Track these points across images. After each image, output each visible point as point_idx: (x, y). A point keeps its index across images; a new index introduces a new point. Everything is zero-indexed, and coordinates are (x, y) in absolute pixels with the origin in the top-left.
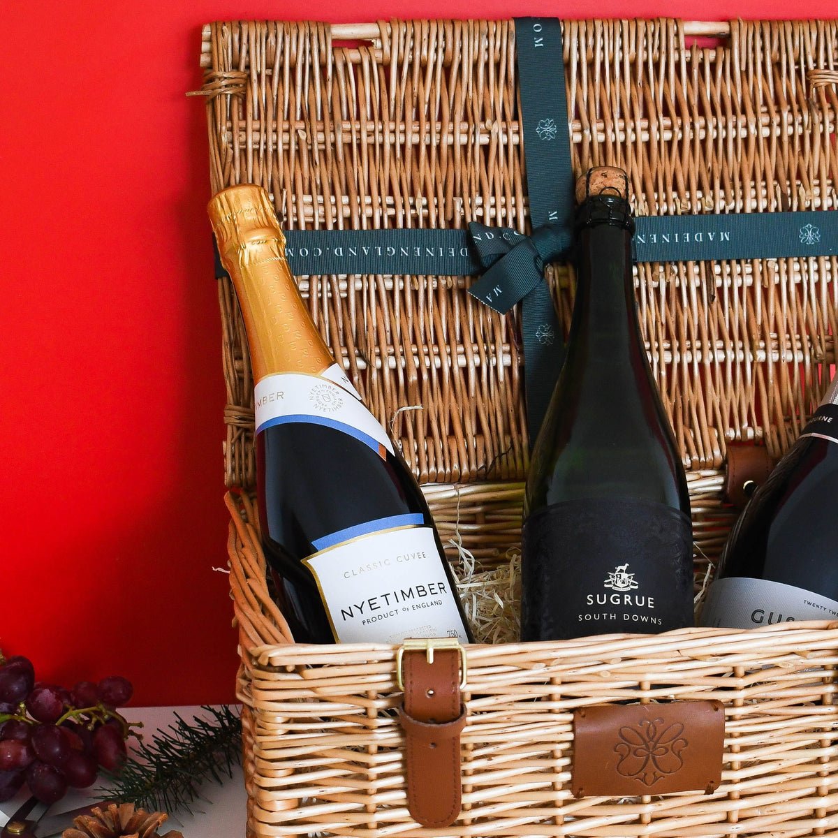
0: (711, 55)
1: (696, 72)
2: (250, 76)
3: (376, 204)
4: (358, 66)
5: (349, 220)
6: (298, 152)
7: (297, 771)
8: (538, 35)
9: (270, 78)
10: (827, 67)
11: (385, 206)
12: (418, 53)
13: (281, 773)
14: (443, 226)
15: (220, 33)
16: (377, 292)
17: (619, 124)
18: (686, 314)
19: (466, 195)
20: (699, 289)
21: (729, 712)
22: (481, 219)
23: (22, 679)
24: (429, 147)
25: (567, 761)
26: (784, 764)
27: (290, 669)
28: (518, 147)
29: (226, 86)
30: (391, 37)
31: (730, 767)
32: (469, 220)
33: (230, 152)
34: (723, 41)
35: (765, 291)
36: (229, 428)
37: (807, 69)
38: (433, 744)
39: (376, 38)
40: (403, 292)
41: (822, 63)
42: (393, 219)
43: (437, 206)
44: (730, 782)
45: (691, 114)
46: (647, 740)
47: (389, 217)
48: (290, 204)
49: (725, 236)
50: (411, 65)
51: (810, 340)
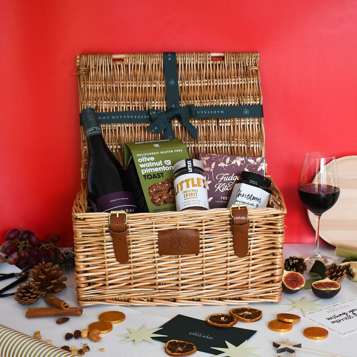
0: (219, 62)
1: (214, 67)
2: (90, 69)
3: (124, 103)
4: (120, 66)
5: (116, 108)
6: (103, 89)
8: (170, 57)
9: (95, 69)
10: (252, 65)
11: (127, 104)
12: (136, 62)
14: (143, 110)
15: (81, 57)
16: (124, 127)
17: (192, 81)
18: (211, 133)
19: (149, 101)
20: (215, 127)
21: (200, 232)
22: (154, 107)
23: (27, 234)
24: (139, 88)
25: (157, 245)
26: (217, 248)
28: (164, 88)
29: (83, 72)
30: (129, 58)
31: (202, 248)
32: (150, 108)
33: (84, 89)
34: (223, 58)
35: (234, 127)
36: (83, 164)
37: (246, 66)
38: (120, 239)
39: (125, 58)
40: (131, 128)
41: (250, 64)
42: (129, 108)
43: (141, 104)
44: (202, 252)
45: (213, 79)
46: (178, 239)
47: (128, 107)
48: (100, 103)
49: (222, 112)
50: (134, 66)
51: (247, 141)
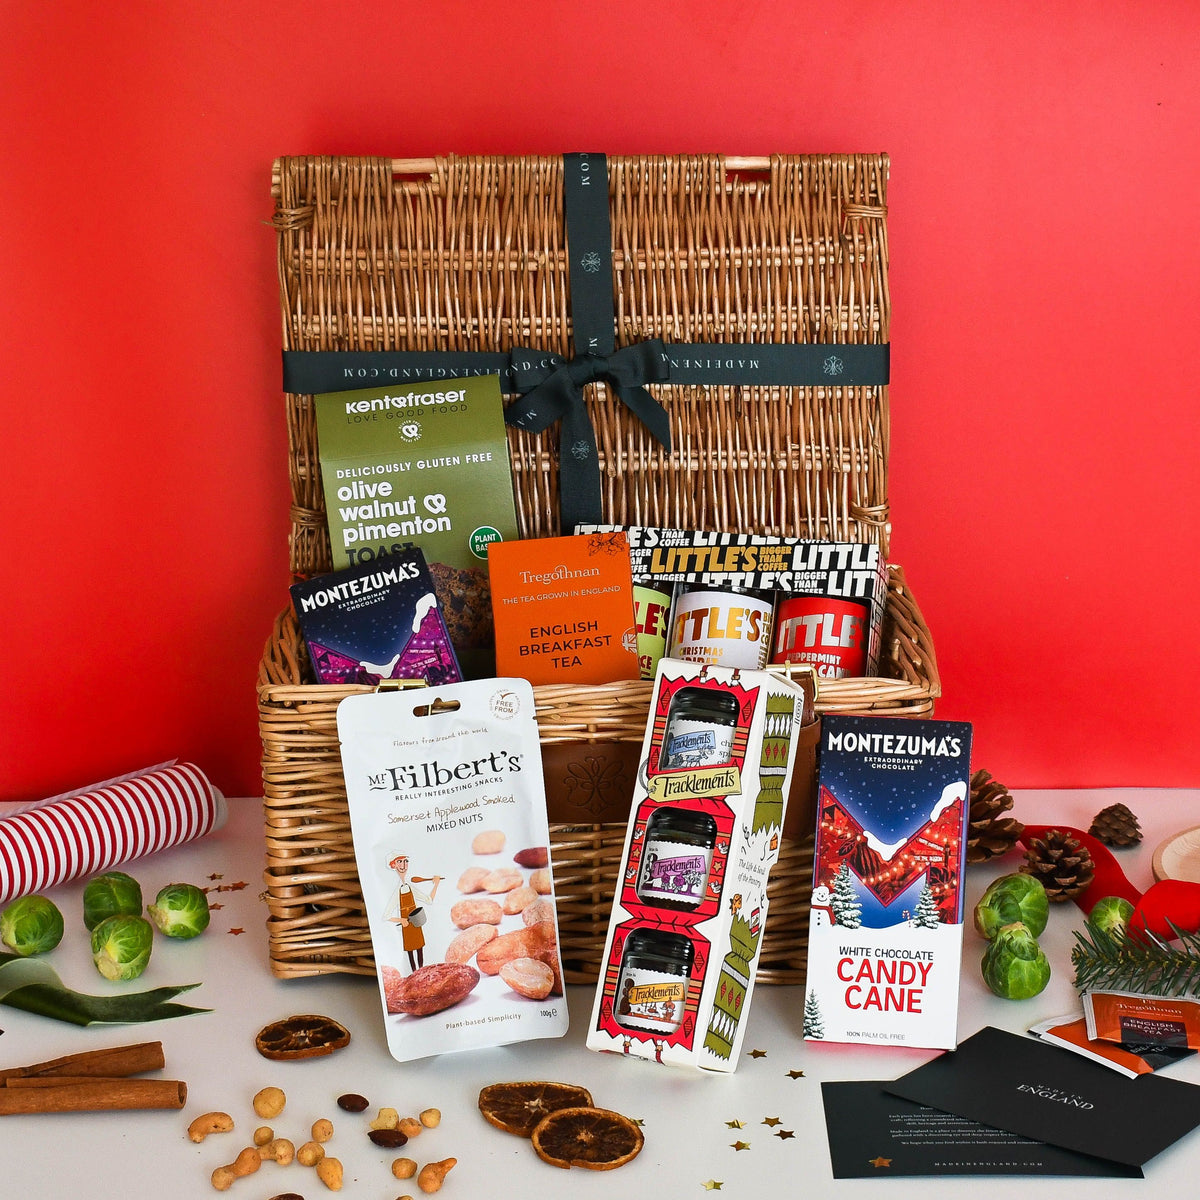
0: (751, 188)
1: (735, 204)
2: (315, 206)
3: (430, 324)
4: (415, 197)
5: (404, 339)
6: (360, 278)
7: (296, 794)
9: (335, 208)
10: (862, 199)
11: (438, 326)
12: (472, 186)
13: (285, 794)
15: (287, 167)
17: (659, 254)
19: (514, 316)
27: (288, 704)
29: (293, 222)
30: (446, 172)
32: (516, 340)
33: (297, 278)
34: (764, 175)
36: (294, 526)
37: (843, 200)
39: (434, 172)
41: (858, 194)
42: (446, 339)
43: (487, 327)
45: (728, 245)
46: (591, 773)
47: (442, 337)
48: (351, 325)
49: (754, 364)
50: (466, 196)
51: (829, 451)
